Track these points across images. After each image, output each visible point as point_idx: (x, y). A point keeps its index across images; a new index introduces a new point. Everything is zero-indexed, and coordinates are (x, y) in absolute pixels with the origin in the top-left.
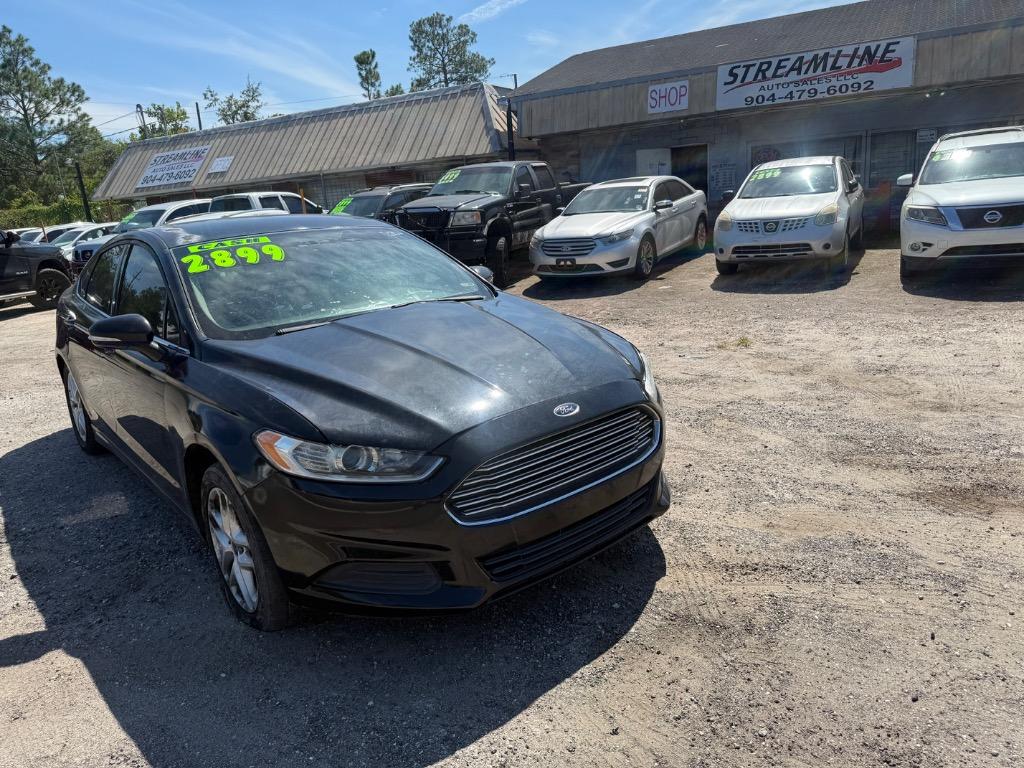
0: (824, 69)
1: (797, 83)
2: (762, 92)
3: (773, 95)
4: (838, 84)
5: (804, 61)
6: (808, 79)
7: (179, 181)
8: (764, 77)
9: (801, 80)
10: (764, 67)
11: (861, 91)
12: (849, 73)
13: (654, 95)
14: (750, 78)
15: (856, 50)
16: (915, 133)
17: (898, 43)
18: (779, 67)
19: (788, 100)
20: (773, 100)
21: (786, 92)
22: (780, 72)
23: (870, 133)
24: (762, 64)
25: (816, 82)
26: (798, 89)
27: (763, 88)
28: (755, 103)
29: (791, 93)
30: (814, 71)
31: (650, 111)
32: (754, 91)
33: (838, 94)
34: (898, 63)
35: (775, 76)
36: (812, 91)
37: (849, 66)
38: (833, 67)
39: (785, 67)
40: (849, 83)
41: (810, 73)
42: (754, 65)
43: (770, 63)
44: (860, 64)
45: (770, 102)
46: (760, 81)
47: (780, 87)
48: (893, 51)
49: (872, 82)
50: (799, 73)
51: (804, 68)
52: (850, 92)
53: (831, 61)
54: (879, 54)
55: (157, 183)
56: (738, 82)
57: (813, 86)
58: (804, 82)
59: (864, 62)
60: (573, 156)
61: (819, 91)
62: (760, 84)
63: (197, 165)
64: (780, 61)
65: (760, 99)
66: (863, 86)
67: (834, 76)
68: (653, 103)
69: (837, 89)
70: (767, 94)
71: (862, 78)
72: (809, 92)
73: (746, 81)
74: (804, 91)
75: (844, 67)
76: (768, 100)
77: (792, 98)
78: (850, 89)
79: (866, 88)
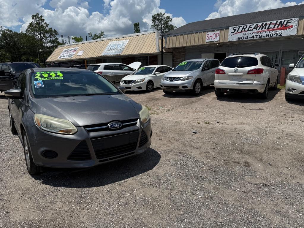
0: (265, 28)
1: (255, 33)
3: (247, 37)
4: (270, 34)
5: (259, 25)
6: (259, 32)
7: (69, 57)
8: (244, 31)
9: (257, 32)
10: (245, 27)
12: (274, 30)
13: (208, 36)
14: (240, 31)
15: (277, 22)
16: (298, 51)
17: (291, 20)
18: (250, 27)
19: (252, 39)
20: (247, 38)
21: (251, 36)
22: (250, 29)
23: (281, 51)
24: (244, 26)
26: (256, 35)
27: (244, 34)
28: (241, 39)
29: (253, 36)
30: (262, 29)
31: (207, 41)
32: (240, 35)
33: (269, 37)
34: (292, 27)
35: (248, 30)
36: (261, 36)
37: (274, 27)
38: (268, 28)
39: (252, 27)
40: (274, 33)
41: (260, 30)
42: (241, 27)
43: (247, 26)
44: (278, 27)
45: (246, 39)
46: (243, 32)
47: (250, 34)
48: (290, 23)
49: (282, 33)
50: (256, 30)
51: (258, 28)
53: (268, 26)
54: (285, 24)
55: (63, 58)
56: (236, 32)
57: (261, 34)
58: (258, 32)
59: (279, 26)
60: (183, 55)
61: (263, 36)
62: (243, 33)
63: (74, 53)
64: (250, 25)
65: (243, 38)
66: (279, 34)
67: (268, 31)
68: (208, 38)
69: (269, 35)
70: (245, 36)
71: (279, 32)
72: (259, 36)
73: (238, 32)
74: (258, 35)
75: (272, 28)
76: (245, 38)
77: (253, 38)
78: (274, 35)
79: (279, 35)
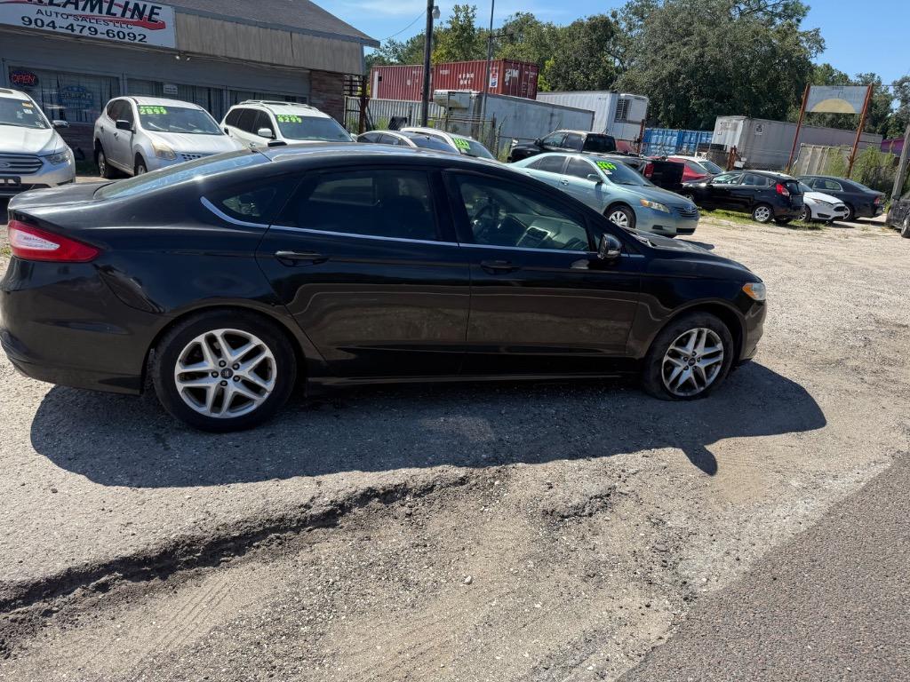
0: (100, 11)
1: (75, 17)
2: (40, 16)
3: (53, 22)
4: (116, 30)
6: (87, 16)
9: (80, 16)
11: (136, 41)
12: (124, 22)
15: (127, 3)
17: (160, 8)
19: (69, 32)
20: (54, 27)
21: (66, 23)
25: (94, 21)
26: (80, 23)
27: (39, 12)
28: (33, 25)
29: (72, 25)
30: (92, 10)
32: (30, 11)
33: (116, 38)
34: (162, 26)
36: (92, 29)
37: (123, 15)
38: (109, 12)
40: (126, 31)
41: (88, 12)
44: (132, 17)
45: (51, 29)
47: (59, 16)
48: (157, 14)
49: (145, 37)
50: (77, 8)
51: (81, 4)
52: (127, 40)
53: (105, 5)
54: (147, 12)
57: (91, 25)
58: (84, 18)
59: (135, 17)
61: (99, 32)
62: (39, 7)
65: (39, 23)
66: (138, 38)
67: (111, 21)
69: (115, 33)
70: (47, 20)
71: (137, 30)
72: (89, 29)
74: (84, 27)
75: (119, 15)
76: (48, 25)
77: (73, 30)
78: (127, 37)
79: (140, 40)
